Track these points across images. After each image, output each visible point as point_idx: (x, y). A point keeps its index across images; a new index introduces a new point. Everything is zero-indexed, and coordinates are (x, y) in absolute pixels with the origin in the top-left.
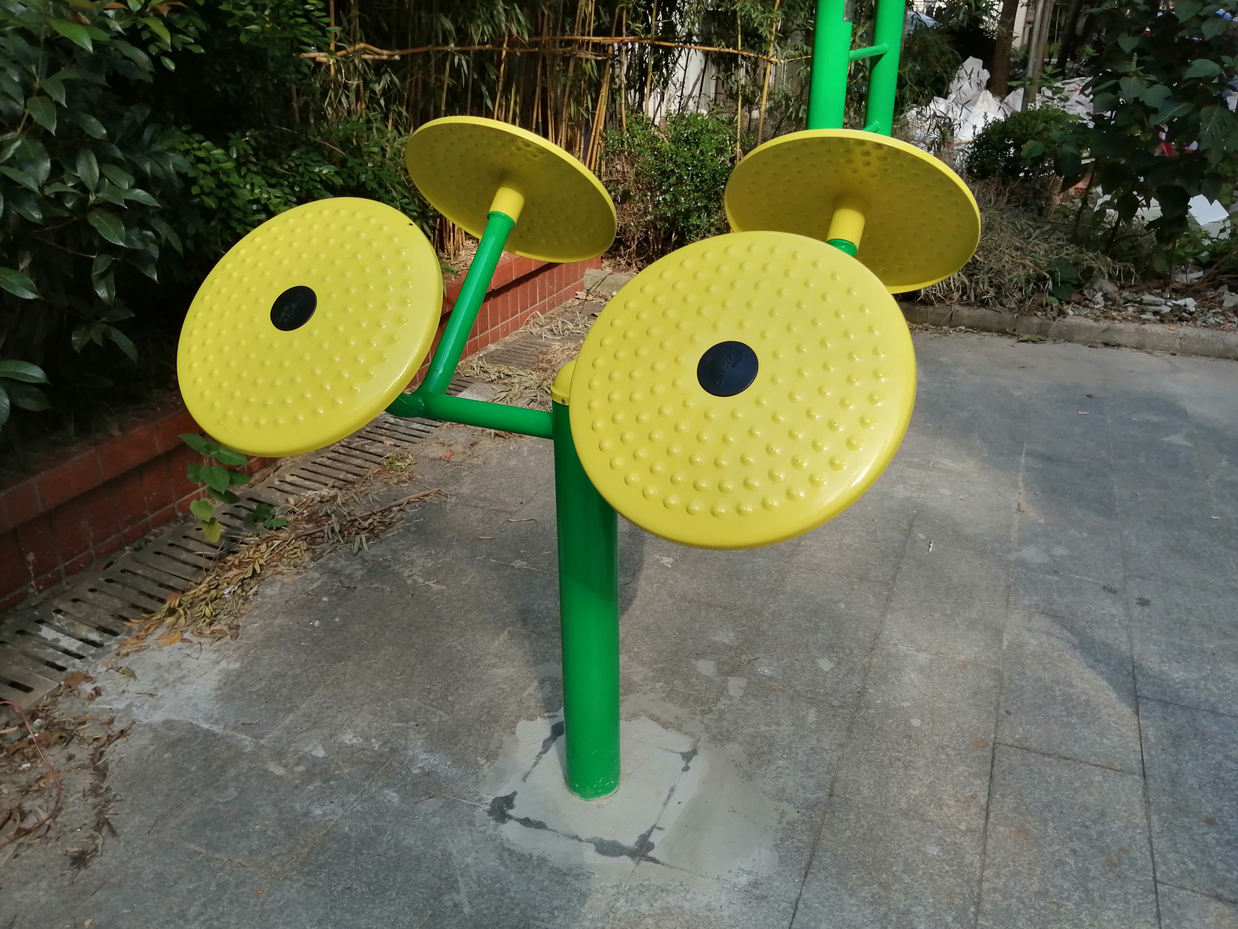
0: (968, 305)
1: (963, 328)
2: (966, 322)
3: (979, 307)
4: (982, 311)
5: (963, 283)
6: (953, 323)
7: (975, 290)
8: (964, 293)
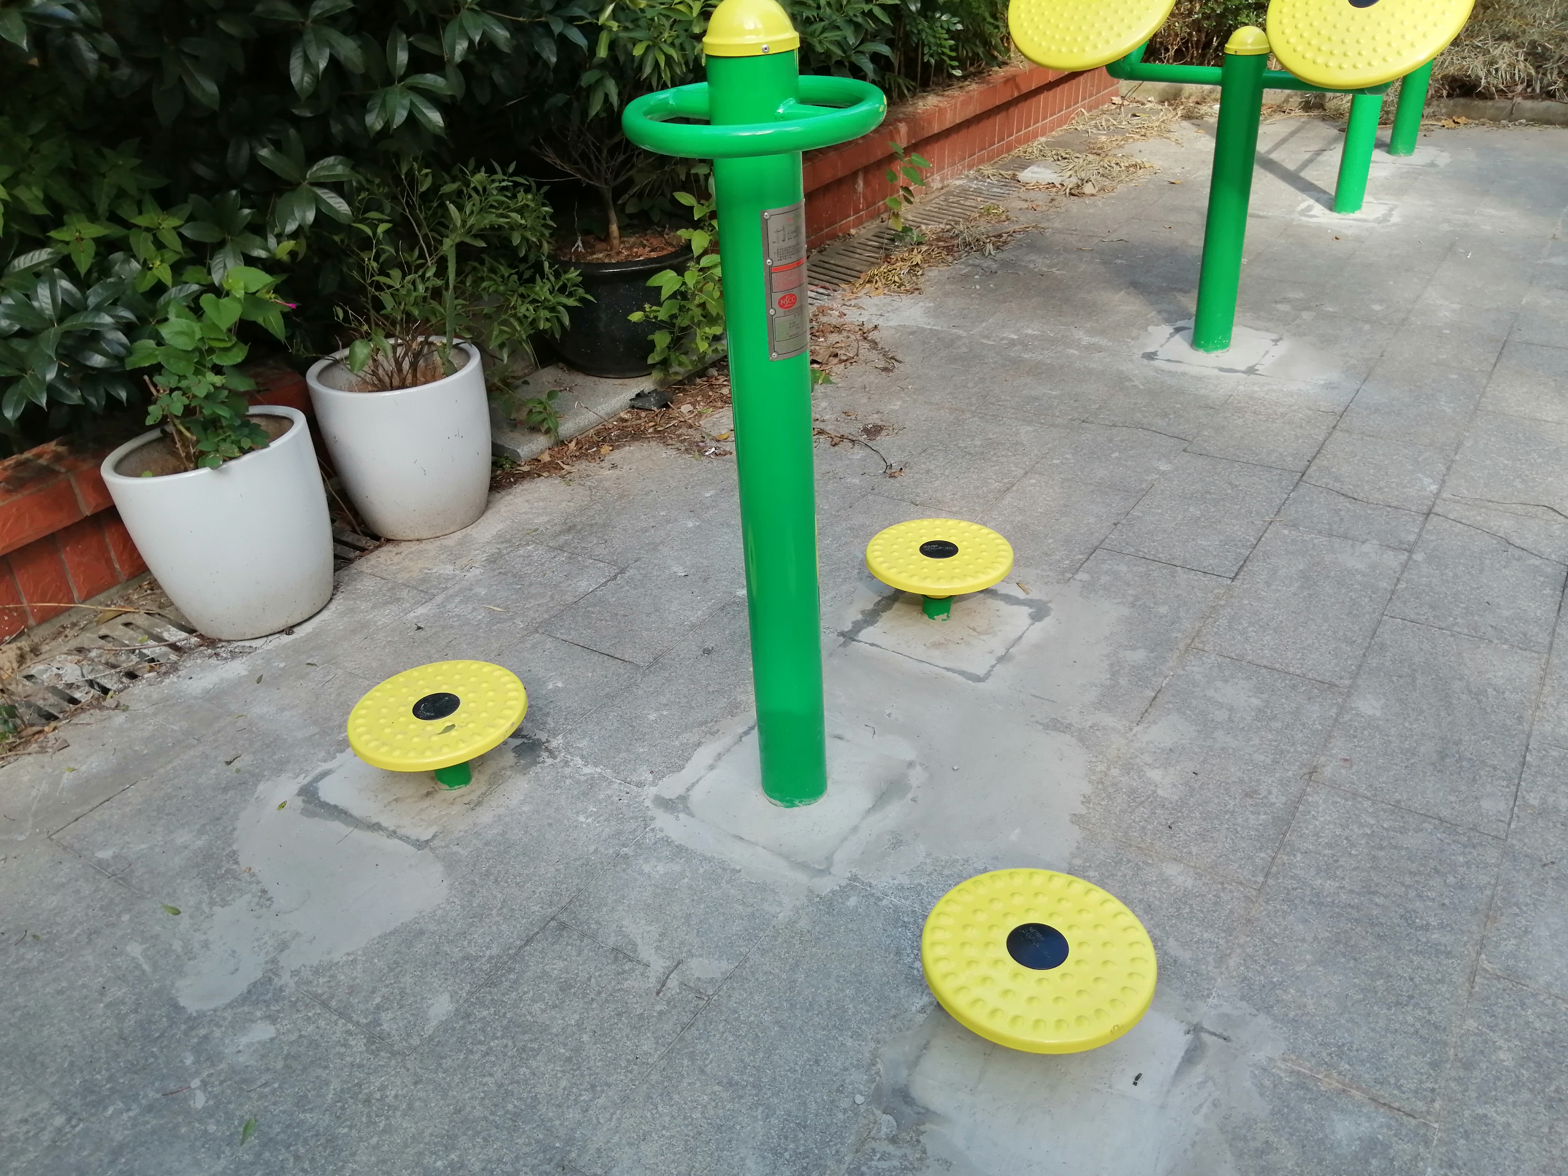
0: (1532, 97)
1: (1524, 121)
2: (1527, 115)
3: (1543, 100)
4: (1547, 103)
5: (1529, 75)
6: (1513, 116)
7: (1542, 80)
8: (1528, 86)
